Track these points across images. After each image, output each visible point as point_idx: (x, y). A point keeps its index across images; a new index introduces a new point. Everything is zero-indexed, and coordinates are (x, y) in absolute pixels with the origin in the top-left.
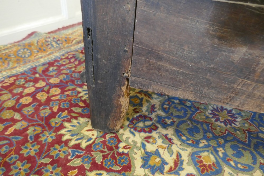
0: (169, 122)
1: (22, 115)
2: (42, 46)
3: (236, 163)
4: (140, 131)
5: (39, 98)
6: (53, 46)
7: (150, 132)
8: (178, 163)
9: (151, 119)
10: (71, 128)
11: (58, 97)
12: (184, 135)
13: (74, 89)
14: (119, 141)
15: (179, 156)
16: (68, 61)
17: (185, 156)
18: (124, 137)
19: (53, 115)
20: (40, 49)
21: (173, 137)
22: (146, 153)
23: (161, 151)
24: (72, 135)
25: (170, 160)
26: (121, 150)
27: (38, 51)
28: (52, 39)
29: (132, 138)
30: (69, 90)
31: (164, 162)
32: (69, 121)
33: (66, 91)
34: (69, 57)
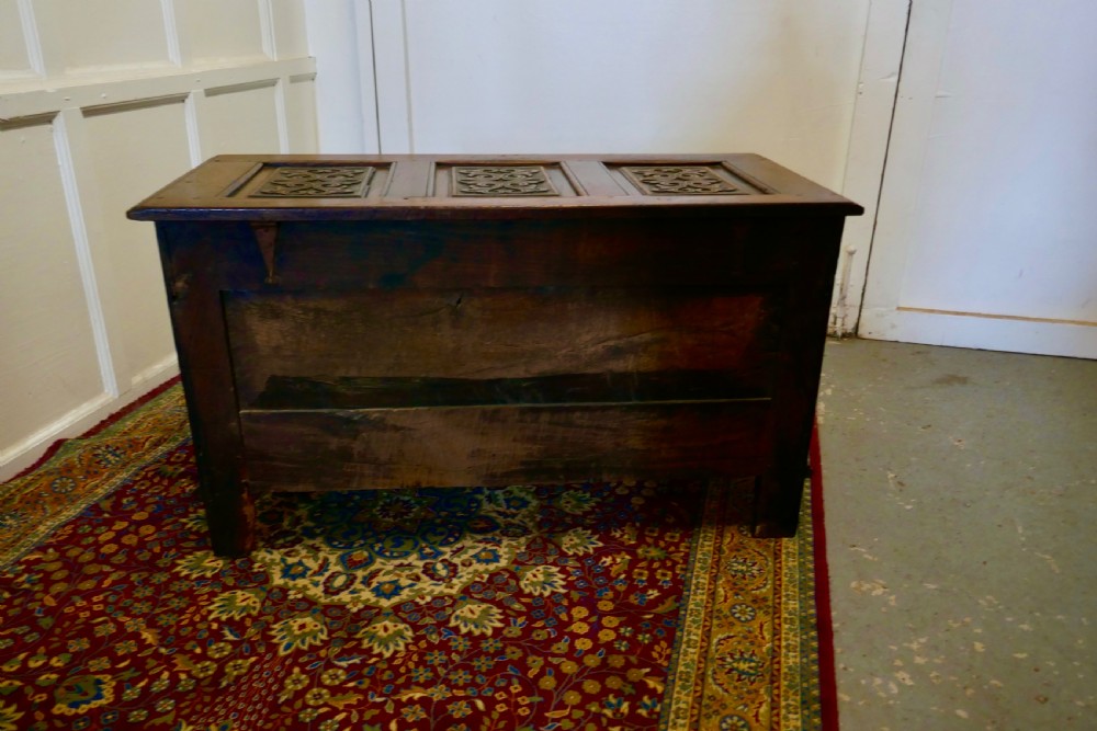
0: (318, 531)
1: (113, 565)
2: (90, 466)
3: (392, 553)
4: (278, 549)
5: (127, 543)
6: (109, 462)
7: (293, 546)
8: (324, 566)
9: (295, 533)
10: (186, 564)
11: (155, 536)
12: (336, 540)
13: (176, 521)
14: (253, 563)
15: (326, 560)
16: (148, 484)
17: (333, 559)
18: (259, 558)
19: (156, 556)
20: (88, 472)
21: (322, 545)
22: (286, 565)
23: (305, 561)
24: (192, 570)
25: (313, 565)
26: (256, 570)
27: (86, 478)
28: (103, 448)
29: (268, 557)
30: (168, 524)
31: (308, 569)
32: (182, 557)
33: (164, 526)
34: (150, 475)
